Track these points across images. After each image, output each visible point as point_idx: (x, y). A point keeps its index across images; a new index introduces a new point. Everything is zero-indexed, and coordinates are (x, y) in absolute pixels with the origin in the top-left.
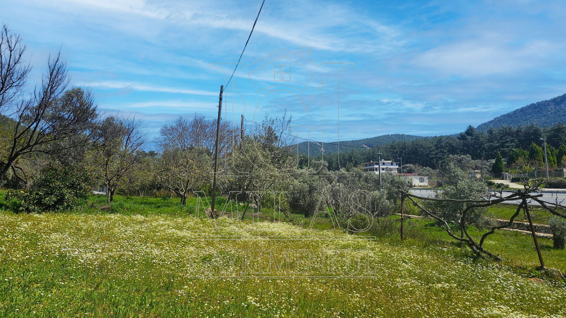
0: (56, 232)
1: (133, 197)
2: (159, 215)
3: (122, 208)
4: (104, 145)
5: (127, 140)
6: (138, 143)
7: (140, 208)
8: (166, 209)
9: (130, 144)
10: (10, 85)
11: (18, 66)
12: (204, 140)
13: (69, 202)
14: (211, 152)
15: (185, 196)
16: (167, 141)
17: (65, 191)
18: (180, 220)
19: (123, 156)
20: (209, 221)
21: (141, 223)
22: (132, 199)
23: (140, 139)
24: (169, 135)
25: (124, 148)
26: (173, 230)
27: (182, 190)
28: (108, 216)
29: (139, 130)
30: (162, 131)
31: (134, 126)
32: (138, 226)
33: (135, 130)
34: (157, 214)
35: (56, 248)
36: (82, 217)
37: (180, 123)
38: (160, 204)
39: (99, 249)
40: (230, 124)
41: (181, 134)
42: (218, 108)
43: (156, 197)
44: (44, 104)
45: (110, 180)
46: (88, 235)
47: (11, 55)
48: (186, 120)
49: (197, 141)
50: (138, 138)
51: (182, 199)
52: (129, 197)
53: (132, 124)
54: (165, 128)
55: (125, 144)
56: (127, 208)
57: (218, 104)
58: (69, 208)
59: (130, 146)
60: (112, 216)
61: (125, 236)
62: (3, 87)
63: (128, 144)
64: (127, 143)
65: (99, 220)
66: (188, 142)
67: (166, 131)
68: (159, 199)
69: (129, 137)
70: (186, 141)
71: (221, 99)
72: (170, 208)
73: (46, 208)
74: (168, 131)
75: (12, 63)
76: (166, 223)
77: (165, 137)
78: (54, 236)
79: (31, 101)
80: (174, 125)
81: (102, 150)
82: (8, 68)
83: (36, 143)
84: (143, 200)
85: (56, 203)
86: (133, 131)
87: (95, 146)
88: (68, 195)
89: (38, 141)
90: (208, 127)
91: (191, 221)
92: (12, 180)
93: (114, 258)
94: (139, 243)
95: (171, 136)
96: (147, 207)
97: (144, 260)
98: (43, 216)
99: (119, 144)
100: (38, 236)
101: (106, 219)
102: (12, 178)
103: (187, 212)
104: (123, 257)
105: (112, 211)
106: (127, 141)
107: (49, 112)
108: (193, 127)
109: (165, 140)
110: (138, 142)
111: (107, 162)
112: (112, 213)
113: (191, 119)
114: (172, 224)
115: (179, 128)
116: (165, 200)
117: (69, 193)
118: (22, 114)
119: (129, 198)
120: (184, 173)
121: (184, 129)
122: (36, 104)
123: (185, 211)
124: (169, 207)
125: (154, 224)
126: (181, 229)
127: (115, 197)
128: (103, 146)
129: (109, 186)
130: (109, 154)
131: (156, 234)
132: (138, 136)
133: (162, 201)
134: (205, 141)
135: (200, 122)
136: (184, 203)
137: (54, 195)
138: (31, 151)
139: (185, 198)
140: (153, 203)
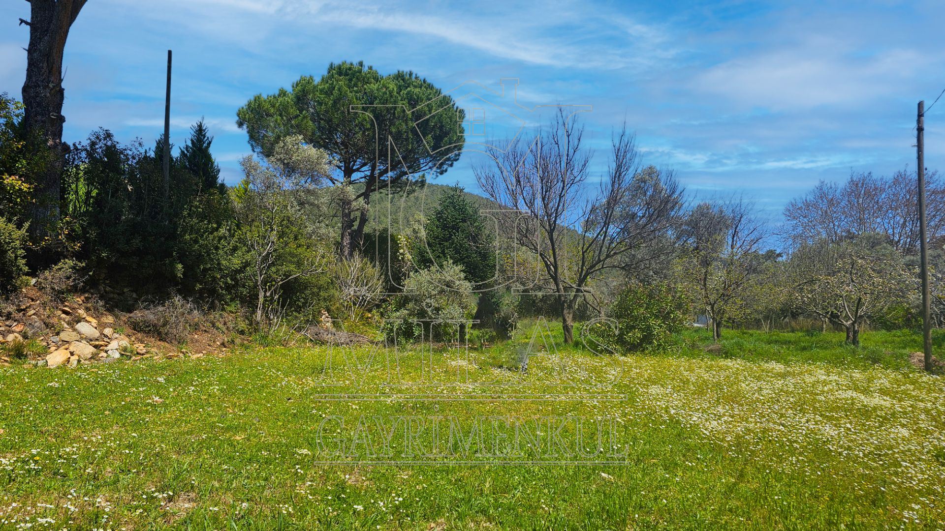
0: (654, 383)
1: (751, 331)
2: (809, 363)
3: (740, 349)
4: (697, 248)
5: (734, 237)
6: (752, 239)
7: (772, 351)
8: (822, 353)
9: (738, 242)
10: (572, 182)
11: (577, 155)
12: (877, 218)
13: (660, 339)
14: (896, 239)
15: (856, 328)
16: (800, 230)
17: (652, 322)
18: (857, 375)
19: (728, 264)
20: (925, 379)
21: (783, 376)
22: (752, 335)
23: (755, 233)
24: (801, 217)
25: (730, 248)
26: (850, 394)
27: (847, 318)
28: (723, 362)
29: (753, 217)
30: (788, 213)
31: (742, 211)
32: (780, 382)
33: (745, 217)
34: (806, 360)
35: (662, 408)
36: (683, 362)
37: (822, 193)
38: (806, 344)
39: (725, 415)
40: (936, 177)
41: (826, 212)
42: (916, 149)
43: (793, 331)
44: (613, 201)
45: (714, 304)
46: (700, 391)
47: (569, 142)
48: (833, 186)
49: (861, 221)
50: (752, 230)
51: (848, 334)
52: (745, 331)
53: (738, 209)
54: (793, 206)
55: (730, 243)
56: (750, 350)
57: (915, 141)
58: (661, 349)
59: (738, 245)
60: (729, 362)
61: (761, 398)
62: (564, 186)
63: (735, 242)
64: (733, 241)
65: (710, 368)
66: (842, 225)
67: (795, 211)
68: (800, 334)
69: (735, 231)
70: (837, 224)
71: (920, 130)
72: (828, 352)
73: (631, 348)
74: (799, 211)
75: (571, 151)
76: (831, 378)
77: (795, 222)
78: (654, 390)
79: (599, 198)
80: (810, 198)
81: (695, 256)
82: (567, 159)
83: (608, 256)
84: (770, 336)
85: (642, 340)
86: (742, 219)
87: (684, 252)
88: (657, 327)
89: (610, 253)
90: (882, 190)
91: (884, 378)
92: (578, 309)
93: (756, 434)
94: (790, 411)
95: (805, 220)
96: (784, 350)
97: (809, 444)
98: (630, 359)
99: (721, 243)
100: (632, 388)
101: (721, 368)
102: (579, 306)
103: (867, 359)
104: (770, 434)
105: (727, 354)
106: (733, 239)
107: (618, 210)
108: (849, 195)
109: (795, 228)
110: (752, 236)
111: (706, 275)
112: (726, 357)
113: (842, 182)
114: (843, 381)
115: (821, 202)
116: (812, 336)
117: (659, 326)
118: (588, 218)
119: (746, 333)
120: (848, 285)
121: (831, 202)
122: (604, 201)
123: (862, 358)
124: (826, 348)
125: (809, 379)
126: (866, 391)
127: (724, 331)
128: (696, 250)
129: (713, 313)
130: (706, 263)
131: (817, 397)
132: (751, 228)
133: (808, 338)
134: (879, 220)
135: (863, 183)
136: (855, 342)
137: (639, 329)
138: (602, 268)
139: (856, 333)
140: (790, 342)
